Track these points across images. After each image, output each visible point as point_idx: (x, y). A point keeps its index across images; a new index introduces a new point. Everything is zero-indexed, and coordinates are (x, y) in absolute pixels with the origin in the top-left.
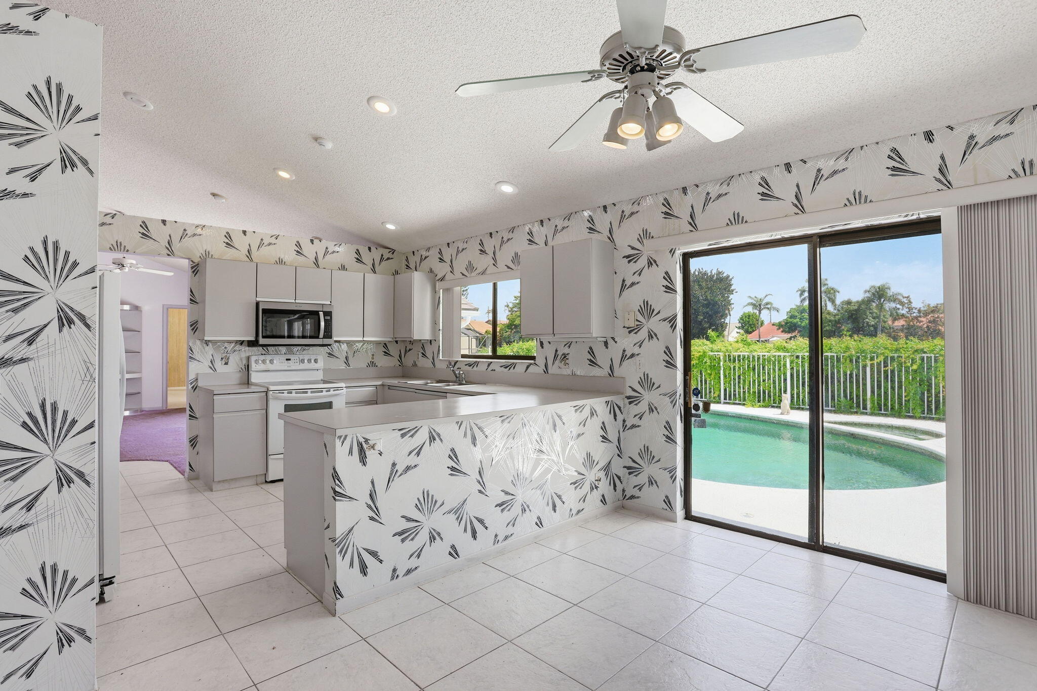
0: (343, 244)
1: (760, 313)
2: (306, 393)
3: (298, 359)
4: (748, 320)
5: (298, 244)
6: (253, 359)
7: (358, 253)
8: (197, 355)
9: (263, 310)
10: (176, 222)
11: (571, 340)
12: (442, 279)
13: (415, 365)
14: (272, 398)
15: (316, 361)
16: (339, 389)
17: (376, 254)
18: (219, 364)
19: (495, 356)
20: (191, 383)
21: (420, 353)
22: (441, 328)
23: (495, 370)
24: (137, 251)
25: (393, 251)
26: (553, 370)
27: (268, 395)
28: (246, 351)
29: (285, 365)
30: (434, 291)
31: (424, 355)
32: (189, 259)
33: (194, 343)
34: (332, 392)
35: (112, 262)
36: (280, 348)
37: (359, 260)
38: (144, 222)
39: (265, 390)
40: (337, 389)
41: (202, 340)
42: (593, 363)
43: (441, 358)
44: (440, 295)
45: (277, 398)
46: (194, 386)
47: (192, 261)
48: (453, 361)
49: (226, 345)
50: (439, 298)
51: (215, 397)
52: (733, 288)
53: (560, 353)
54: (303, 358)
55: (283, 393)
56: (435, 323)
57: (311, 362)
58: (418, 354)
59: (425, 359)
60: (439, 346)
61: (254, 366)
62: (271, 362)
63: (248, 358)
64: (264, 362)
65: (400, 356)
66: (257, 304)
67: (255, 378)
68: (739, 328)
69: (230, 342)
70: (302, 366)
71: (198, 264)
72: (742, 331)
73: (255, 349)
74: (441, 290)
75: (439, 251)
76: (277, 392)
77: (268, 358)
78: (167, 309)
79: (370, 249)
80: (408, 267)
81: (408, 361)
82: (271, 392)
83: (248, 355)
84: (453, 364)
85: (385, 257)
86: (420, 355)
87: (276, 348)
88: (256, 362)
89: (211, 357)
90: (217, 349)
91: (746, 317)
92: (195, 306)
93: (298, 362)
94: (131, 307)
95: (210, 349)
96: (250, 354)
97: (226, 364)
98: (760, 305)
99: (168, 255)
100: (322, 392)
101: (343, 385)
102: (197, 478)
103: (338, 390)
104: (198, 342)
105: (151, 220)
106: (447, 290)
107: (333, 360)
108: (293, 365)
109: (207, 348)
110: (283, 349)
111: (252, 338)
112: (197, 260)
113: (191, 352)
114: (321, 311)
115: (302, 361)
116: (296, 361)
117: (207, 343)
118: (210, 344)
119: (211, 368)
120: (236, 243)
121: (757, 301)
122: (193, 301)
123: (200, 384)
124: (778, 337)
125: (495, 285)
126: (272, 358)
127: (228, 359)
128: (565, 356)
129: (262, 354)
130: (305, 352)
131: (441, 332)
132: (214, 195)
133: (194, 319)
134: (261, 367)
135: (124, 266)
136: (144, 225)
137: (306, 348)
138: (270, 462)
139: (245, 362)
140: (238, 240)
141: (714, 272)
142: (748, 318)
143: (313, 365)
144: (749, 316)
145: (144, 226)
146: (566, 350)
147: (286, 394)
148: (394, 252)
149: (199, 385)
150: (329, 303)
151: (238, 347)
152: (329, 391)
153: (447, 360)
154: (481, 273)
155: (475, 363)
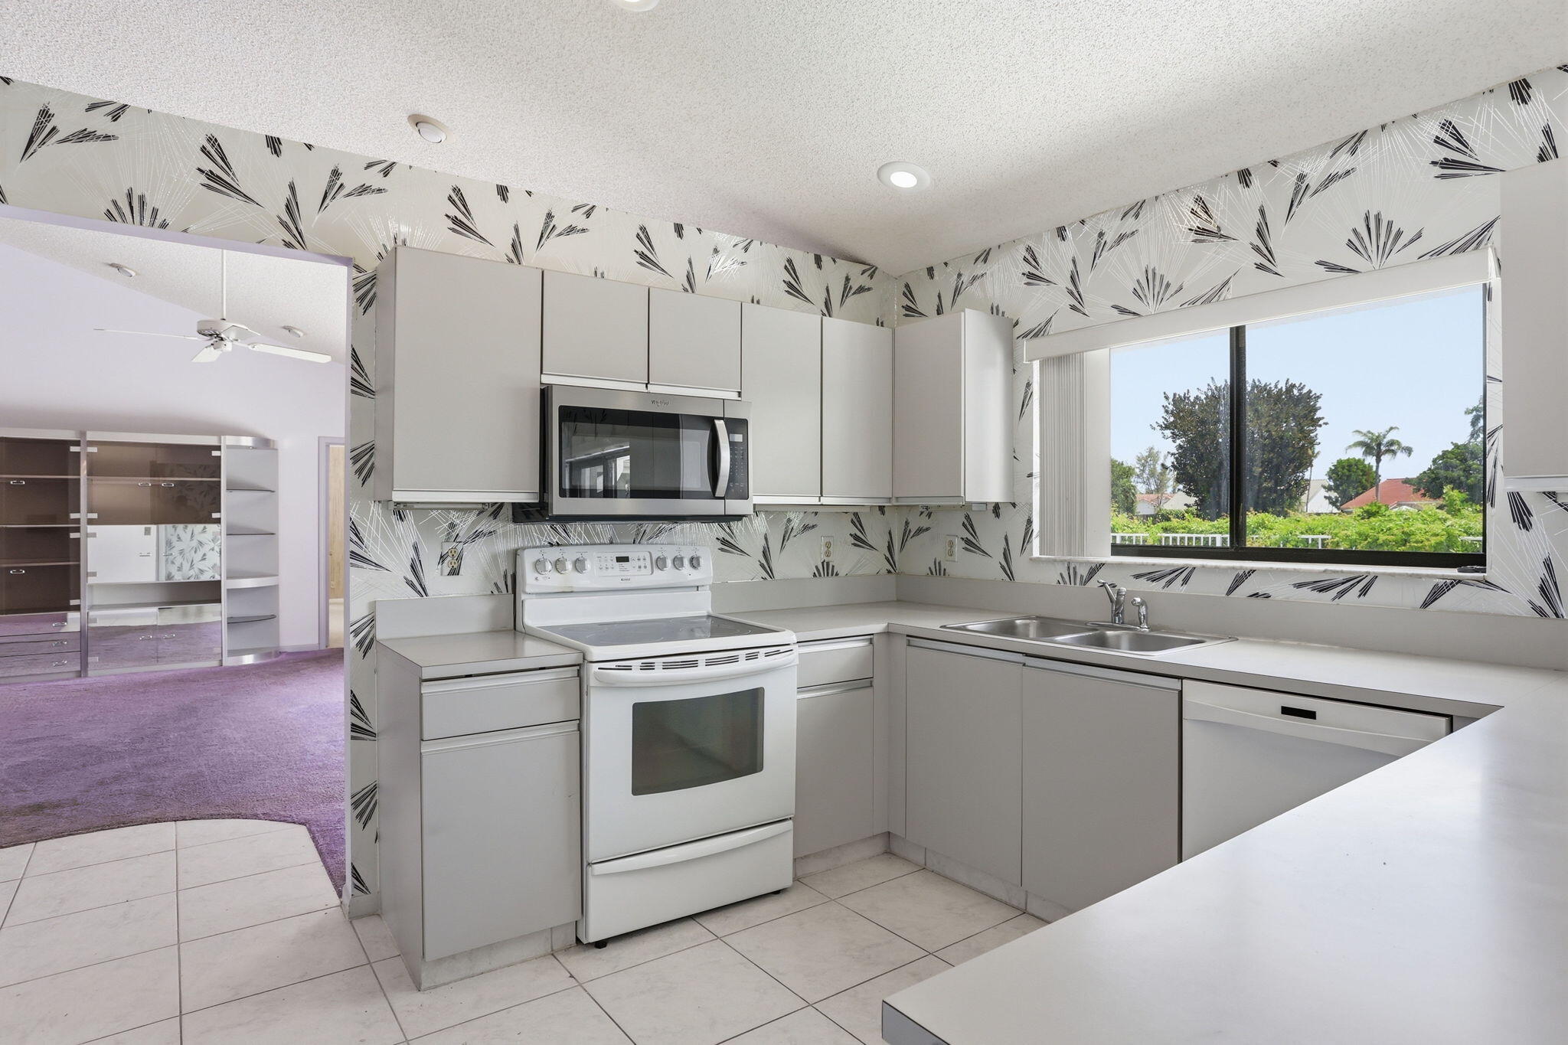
0: (756, 244)
1: (1378, 461)
2: (694, 664)
3: (648, 559)
4: (1347, 473)
5: (644, 236)
6: (528, 558)
7: (790, 267)
8: (374, 549)
9: (562, 409)
10: (309, 147)
12: (1037, 333)
13: (938, 570)
14: (597, 684)
15: (694, 562)
16: (782, 649)
17: (835, 273)
18: (433, 575)
19: (1237, 549)
20: (356, 633)
21: (957, 541)
22: (1036, 469)
23: (1266, 596)
24: (193, 227)
25: (871, 270)
27: (584, 673)
28: (509, 536)
29: (616, 575)
30: (1012, 367)
31: (971, 545)
32: (346, 261)
33: (364, 512)
34: (762, 661)
35: (196, 329)
36: (599, 526)
37: (793, 289)
38: (213, 140)
39: (572, 658)
40: (775, 649)
41: (385, 502)
43: (1036, 553)
44: (1032, 377)
45: (610, 686)
46: (365, 638)
47: (357, 267)
48: (1081, 563)
49: (454, 517)
50: (1029, 385)
51: (426, 689)
52: (1318, 415)
54: (660, 554)
55: (629, 668)
56: (1014, 454)
57: (682, 565)
58: (951, 544)
59: (976, 557)
60: (1030, 522)
61: (531, 580)
62: (579, 565)
63: (515, 555)
64: (558, 565)
65: (890, 548)
66: (545, 393)
67: (534, 614)
68: (1329, 488)
69: (464, 508)
70: (661, 577)
71: (374, 278)
72: (1334, 495)
73: (532, 528)
74: (1036, 364)
75: (1025, 253)
76: (613, 665)
77: (570, 554)
78: (328, 446)
79: (818, 260)
80: (911, 311)
81: (918, 558)
82: (595, 667)
83: (513, 546)
84: (1083, 571)
85: (855, 285)
86: (959, 545)
87: (589, 525)
88: (538, 565)
89: (412, 554)
90: (426, 529)
91: (1343, 468)
92: (365, 401)
93: (649, 567)
94: (254, 441)
95: (407, 531)
96: (520, 545)
97: (454, 572)
98: (1379, 445)
99: (288, 245)
100: (734, 660)
101: (788, 636)
102: (376, 913)
103: (778, 653)
104: (375, 510)
105: (235, 133)
106: (1059, 361)
107: (734, 558)
108: (638, 574)
109: (400, 526)
110: (605, 529)
111: (532, 499)
112: (370, 265)
113: (355, 539)
114: (719, 418)
115: (660, 563)
116: (642, 563)
117: (400, 510)
118: (410, 516)
119: (412, 585)
120: (480, 221)
121: (1372, 439)
122: (359, 386)
123: (381, 634)
124: (1411, 506)
125: (1238, 336)
126: (578, 556)
127: (460, 558)
129: (551, 545)
130: (663, 538)
131: (1036, 481)
132: (418, 121)
133: (365, 439)
134: (552, 580)
135: (222, 339)
136: (213, 148)
137: (666, 525)
138: (594, 887)
139: (504, 565)
140: (485, 213)
141: (1282, 385)
142: (1349, 471)
143: (687, 574)
144: (1350, 466)
145: (213, 152)
147: (636, 674)
148: (874, 272)
149: (379, 637)
150: (735, 396)
151: (485, 525)
152: (754, 657)
153: (1062, 561)
154: (1204, 298)
155: (1180, 571)
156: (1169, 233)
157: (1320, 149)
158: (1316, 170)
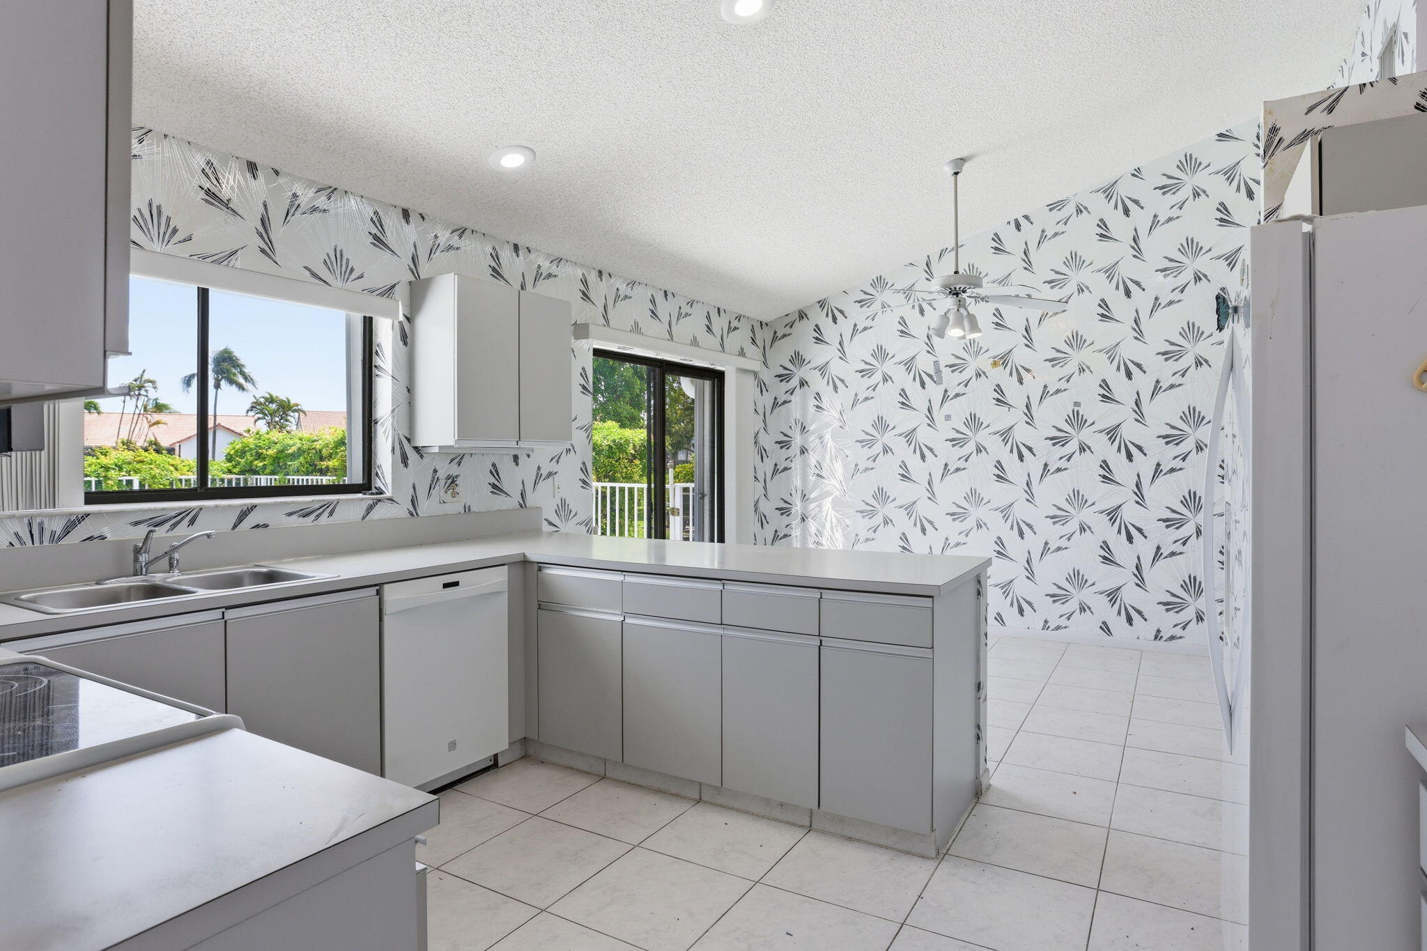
11: (462, 452)
23: (266, 526)
26: (425, 507)
42: (497, 489)
53: (442, 474)
84: (58, 526)
125: (203, 295)
128: (452, 481)
146: (454, 470)
153: (21, 518)
154: (215, 258)
155: (186, 513)
156: (177, 180)
157: (311, 183)
158: (306, 196)
